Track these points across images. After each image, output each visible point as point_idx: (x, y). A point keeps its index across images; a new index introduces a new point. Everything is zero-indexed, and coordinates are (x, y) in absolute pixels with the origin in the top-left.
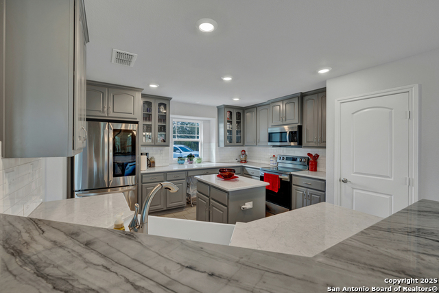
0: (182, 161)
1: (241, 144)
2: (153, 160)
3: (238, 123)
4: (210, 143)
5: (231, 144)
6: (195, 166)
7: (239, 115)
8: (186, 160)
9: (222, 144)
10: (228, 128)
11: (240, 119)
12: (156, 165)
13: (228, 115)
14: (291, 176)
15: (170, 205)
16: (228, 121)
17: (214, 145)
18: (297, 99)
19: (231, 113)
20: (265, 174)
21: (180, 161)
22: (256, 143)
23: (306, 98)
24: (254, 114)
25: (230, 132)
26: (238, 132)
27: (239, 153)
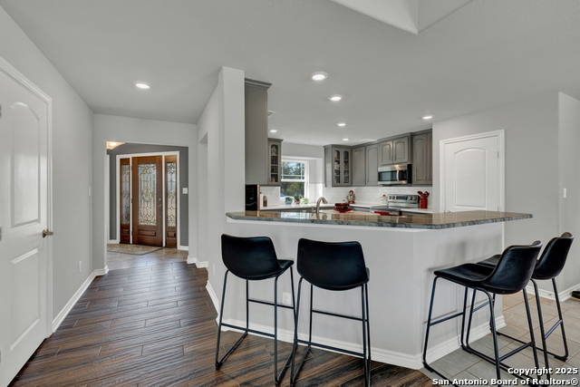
0: (290, 201)
1: (349, 184)
3: (346, 162)
4: (316, 183)
5: (338, 184)
7: (346, 153)
8: (294, 201)
9: (329, 185)
10: (336, 168)
11: (347, 158)
13: (336, 154)
14: (401, 213)
16: (336, 161)
17: (321, 186)
18: (407, 138)
19: (338, 152)
21: (288, 202)
22: (365, 183)
23: (415, 138)
24: (363, 153)
25: (338, 172)
26: (346, 172)
27: (347, 194)
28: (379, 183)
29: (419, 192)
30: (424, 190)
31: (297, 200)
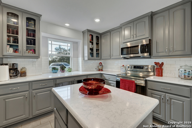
0: (56, 71)
1: (99, 58)
2: (23, 70)
3: (97, 44)
4: (78, 57)
5: (92, 58)
6: (66, 74)
7: (97, 38)
8: (59, 70)
9: (86, 58)
10: (90, 47)
11: (98, 41)
12: (27, 74)
13: (90, 37)
14: (146, 81)
15: (36, 113)
16: (90, 42)
17: (80, 59)
18: (147, 18)
19: (92, 36)
20: (121, 79)
21: (54, 71)
22: (110, 58)
23: (154, 17)
24: (108, 37)
25: (92, 49)
26: (97, 50)
27: (98, 65)
28: (122, 56)
29: (156, 63)
30: (160, 61)
31: (63, 69)
